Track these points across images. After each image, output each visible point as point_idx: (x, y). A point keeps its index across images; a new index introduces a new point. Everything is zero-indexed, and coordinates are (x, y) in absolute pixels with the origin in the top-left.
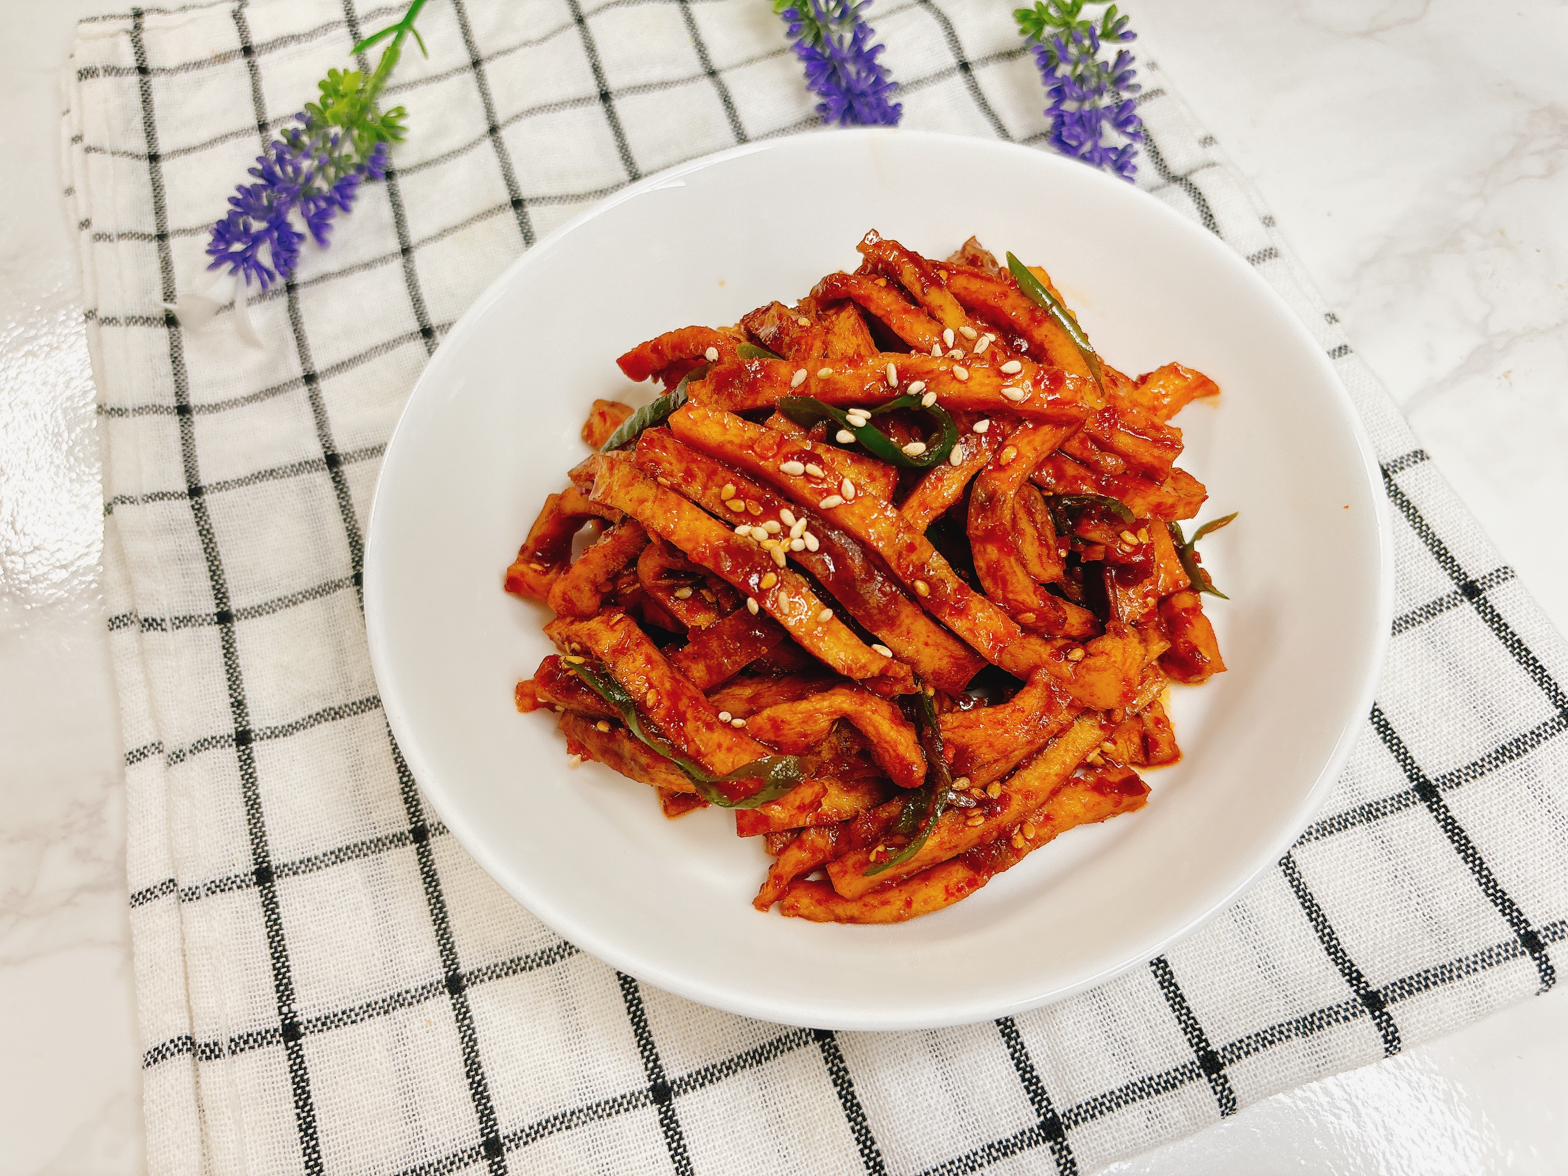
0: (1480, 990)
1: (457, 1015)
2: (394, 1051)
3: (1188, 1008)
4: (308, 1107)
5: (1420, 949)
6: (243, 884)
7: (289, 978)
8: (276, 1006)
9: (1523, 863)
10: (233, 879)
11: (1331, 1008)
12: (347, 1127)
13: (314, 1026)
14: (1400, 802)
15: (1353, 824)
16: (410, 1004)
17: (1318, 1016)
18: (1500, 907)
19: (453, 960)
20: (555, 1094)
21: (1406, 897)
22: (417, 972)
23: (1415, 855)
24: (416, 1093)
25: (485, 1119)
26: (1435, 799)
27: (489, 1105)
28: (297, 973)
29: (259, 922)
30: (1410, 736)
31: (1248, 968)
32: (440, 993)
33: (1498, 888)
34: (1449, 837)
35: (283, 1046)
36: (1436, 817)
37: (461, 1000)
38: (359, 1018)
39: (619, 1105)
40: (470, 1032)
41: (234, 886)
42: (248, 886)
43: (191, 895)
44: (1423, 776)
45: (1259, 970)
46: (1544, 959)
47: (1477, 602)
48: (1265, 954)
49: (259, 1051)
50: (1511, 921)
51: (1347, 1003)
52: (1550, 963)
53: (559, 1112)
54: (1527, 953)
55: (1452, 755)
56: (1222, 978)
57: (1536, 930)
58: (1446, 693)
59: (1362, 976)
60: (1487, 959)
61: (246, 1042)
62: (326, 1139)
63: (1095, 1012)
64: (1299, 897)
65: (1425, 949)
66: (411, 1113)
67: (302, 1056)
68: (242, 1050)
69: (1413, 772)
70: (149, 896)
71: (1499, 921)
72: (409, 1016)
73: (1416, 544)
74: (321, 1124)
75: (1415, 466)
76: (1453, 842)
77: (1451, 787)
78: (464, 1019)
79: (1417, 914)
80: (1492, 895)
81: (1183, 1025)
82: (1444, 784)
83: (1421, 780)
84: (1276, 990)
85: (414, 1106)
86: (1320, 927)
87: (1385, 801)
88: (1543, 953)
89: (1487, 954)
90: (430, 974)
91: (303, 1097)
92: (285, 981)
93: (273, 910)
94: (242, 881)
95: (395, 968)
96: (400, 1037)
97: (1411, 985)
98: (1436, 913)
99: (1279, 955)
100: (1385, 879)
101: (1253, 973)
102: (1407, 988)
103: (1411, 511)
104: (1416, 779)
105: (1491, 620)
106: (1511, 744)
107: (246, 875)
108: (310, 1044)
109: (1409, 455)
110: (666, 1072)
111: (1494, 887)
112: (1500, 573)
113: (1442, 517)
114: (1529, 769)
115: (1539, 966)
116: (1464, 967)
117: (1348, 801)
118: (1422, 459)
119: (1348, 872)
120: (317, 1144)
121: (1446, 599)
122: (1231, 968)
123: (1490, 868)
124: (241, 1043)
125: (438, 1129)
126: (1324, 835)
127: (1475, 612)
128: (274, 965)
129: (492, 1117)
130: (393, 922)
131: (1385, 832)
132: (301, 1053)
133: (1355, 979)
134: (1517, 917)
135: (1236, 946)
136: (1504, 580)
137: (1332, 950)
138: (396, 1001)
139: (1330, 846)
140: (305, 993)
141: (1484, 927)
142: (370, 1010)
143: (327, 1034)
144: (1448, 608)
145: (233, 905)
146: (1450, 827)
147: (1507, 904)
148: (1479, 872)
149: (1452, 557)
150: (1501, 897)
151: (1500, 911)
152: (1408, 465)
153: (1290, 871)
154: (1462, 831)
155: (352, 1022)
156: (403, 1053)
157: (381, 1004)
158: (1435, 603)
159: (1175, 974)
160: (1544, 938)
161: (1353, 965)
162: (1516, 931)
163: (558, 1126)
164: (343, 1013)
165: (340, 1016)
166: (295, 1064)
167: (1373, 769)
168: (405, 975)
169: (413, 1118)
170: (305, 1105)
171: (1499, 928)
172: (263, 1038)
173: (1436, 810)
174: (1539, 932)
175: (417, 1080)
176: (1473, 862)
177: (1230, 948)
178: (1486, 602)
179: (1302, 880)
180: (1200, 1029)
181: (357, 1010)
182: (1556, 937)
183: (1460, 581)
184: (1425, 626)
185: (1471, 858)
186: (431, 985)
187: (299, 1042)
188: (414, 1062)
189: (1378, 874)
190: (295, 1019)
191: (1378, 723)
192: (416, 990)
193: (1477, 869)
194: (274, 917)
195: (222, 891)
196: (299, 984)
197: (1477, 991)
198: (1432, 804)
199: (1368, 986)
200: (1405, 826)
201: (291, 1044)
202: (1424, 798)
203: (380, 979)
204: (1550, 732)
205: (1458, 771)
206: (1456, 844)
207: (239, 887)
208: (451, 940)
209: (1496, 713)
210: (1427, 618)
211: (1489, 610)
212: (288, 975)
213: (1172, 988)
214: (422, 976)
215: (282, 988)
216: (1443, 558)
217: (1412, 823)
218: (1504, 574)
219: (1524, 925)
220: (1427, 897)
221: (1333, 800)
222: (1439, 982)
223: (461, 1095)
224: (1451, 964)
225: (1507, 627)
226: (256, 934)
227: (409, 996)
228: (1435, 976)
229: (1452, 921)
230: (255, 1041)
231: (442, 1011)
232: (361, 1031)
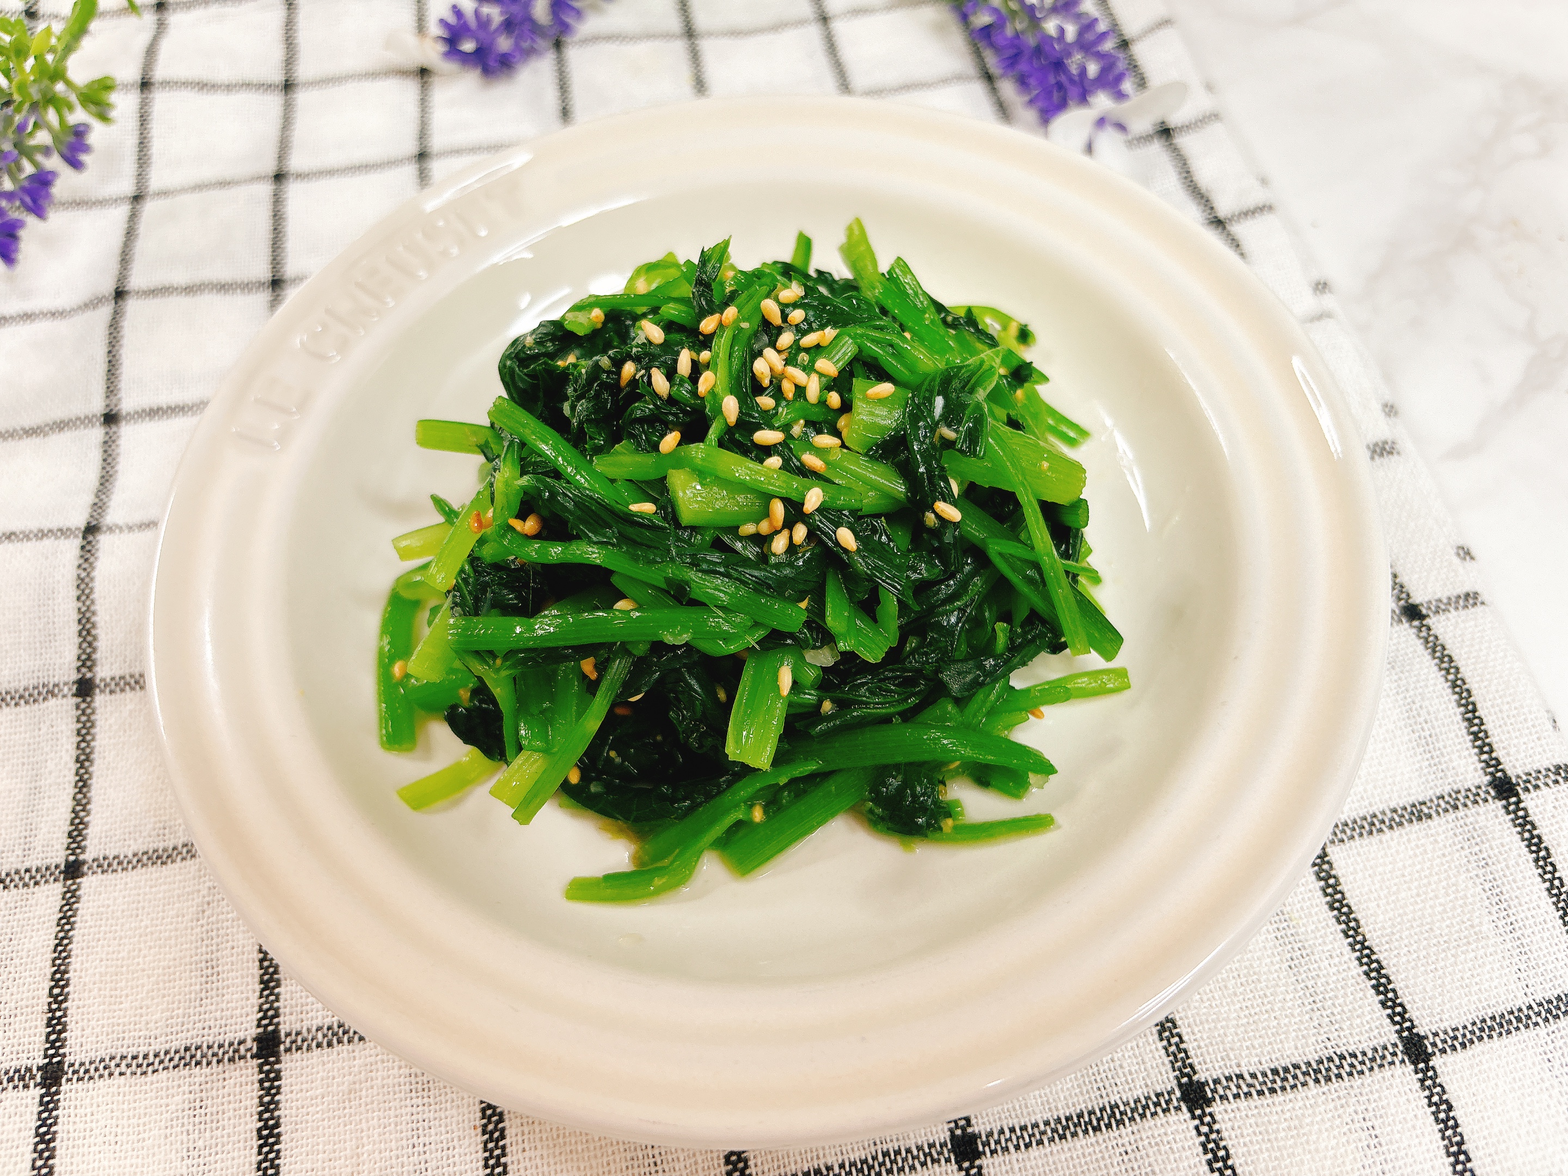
75: (1556, 788)
109: (1548, 769)
210: (1547, 1019)
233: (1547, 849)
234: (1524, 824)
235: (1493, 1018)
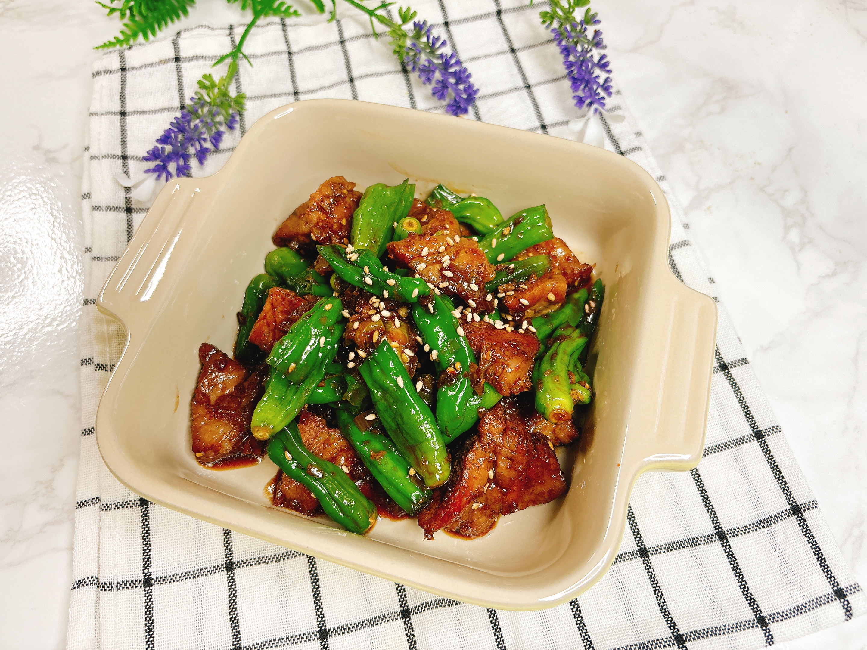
0: (734, 642)
1: (229, 583)
2: (196, 598)
3: (586, 630)
4: (151, 621)
5: (706, 617)
6: (133, 506)
7: (150, 555)
8: (142, 569)
9: (763, 581)
10: (129, 502)
11: (658, 640)
12: (169, 633)
13: (159, 581)
14: (708, 539)
15: (683, 547)
16: (206, 575)
17: (651, 643)
18: (749, 602)
19: (230, 554)
20: (272, 629)
21: (704, 589)
22: (212, 559)
23: (711, 568)
24: (204, 620)
25: (235, 637)
26: (725, 541)
27: (238, 630)
28: (154, 553)
29: (138, 525)
30: (718, 506)
31: (620, 614)
32: (223, 571)
33: (749, 591)
34: (729, 561)
35: (143, 589)
36: (724, 550)
37: (232, 575)
38: (181, 579)
39: (302, 638)
40: (234, 592)
41: (129, 506)
42: (135, 506)
43: (107, 507)
44: (721, 528)
45: (625, 616)
46: (768, 631)
47: (761, 442)
48: (629, 608)
49: (131, 590)
50: (753, 609)
51: (667, 638)
52: (771, 633)
53: (272, 638)
54: (759, 626)
55: (736, 519)
56: (606, 617)
57: (765, 616)
58: (738, 487)
59: (676, 626)
60: (739, 627)
61: (125, 585)
62: (158, 638)
63: (540, 625)
64: (651, 581)
65: (709, 617)
66: (200, 630)
67: (152, 596)
68: (123, 588)
69: (717, 526)
70: (86, 504)
71: (747, 609)
72: (205, 580)
73: (736, 406)
74: (157, 631)
75: (741, 366)
76: (731, 564)
77: (734, 536)
78: (232, 585)
79: (708, 598)
80: (746, 594)
81: (583, 638)
82: (731, 533)
83: (720, 530)
84: (632, 627)
85: (202, 627)
86: (659, 598)
87: (701, 537)
88: (768, 627)
89: (739, 624)
90: (218, 560)
91: (150, 616)
92: (148, 557)
93: (146, 520)
94: (133, 504)
95: (201, 556)
96: (200, 591)
97: (699, 634)
98: (717, 600)
99: (637, 610)
100: (695, 578)
101: (621, 617)
102: (697, 635)
103: (737, 389)
104: (718, 529)
105: (766, 452)
106: (764, 520)
107: (135, 501)
108: (156, 589)
109: (739, 360)
110: (327, 624)
111: (747, 591)
112: (774, 429)
113: (751, 394)
114: (772, 534)
115: (765, 634)
116: (727, 629)
117: (683, 535)
118: (746, 363)
119: (677, 572)
120: (153, 640)
121: (746, 437)
122: (611, 613)
123: (747, 581)
124: (123, 585)
125: (212, 640)
126: (668, 551)
127: (759, 447)
128: (143, 548)
129: (239, 636)
130: (204, 532)
131: (699, 554)
132: (151, 594)
133: (673, 626)
134: (756, 608)
135: (615, 602)
136: (775, 432)
137: (663, 611)
138: (199, 573)
139: (670, 557)
140: (157, 564)
141: (739, 611)
142: (186, 575)
143: (164, 585)
144: (747, 442)
145: (127, 516)
146: (730, 556)
147: (752, 600)
148: (741, 582)
149: (752, 416)
150: (750, 596)
151: (749, 603)
152: (739, 365)
153: (648, 567)
154: (736, 560)
155: (178, 581)
156: (201, 600)
157: (192, 573)
158: (741, 438)
159: (582, 612)
160: (768, 620)
161: (672, 620)
162: (755, 615)
163: (271, 645)
164: (174, 576)
165: (172, 577)
166: (148, 599)
167: (698, 520)
168: (206, 560)
169: (201, 633)
170: (150, 620)
171: (747, 612)
172: (134, 584)
173: (725, 546)
174: (766, 617)
175: (206, 614)
176: (739, 576)
177: (612, 603)
178: (765, 442)
179: (654, 573)
180: (591, 642)
181: (180, 575)
182: (774, 620)
183: (754, 429)
184: (734, 449)
185: (738, 574)
186: (218, 566)
187: (151, 588)
188: (205, 605)
189: (692, 575)
190: (150, 577)
191: (703, 496)
192: (210, 568)
193: (740, 580)
194: (146, 523)
195: (123, 507)
196: (154, 559)
197: (732, 642)
198: (724, 543)
199: (678, 631)
200: (709, 552)
201: (147, 589)
202: (720, 539)
203: (193, 560)
204: (784, 517)
205: (738, 528)
206: (732, 566)
207: (131, 507)
208: (231, 544)
209: (760, 502)
210: (736, 445)
211: (766, 447)
212: (149, 553)
213: (580, 619)
214: (214, 561)
215: (146, 560)
216: (748, 416)
217: (713, 551)
218: (776, 429)
219: (759, 612)
220: (714, 591)
221: (676, 534)
222: (713, 635)
223: (225, 624)
224: (721, 627)
225: (773, 458)
226: (137, 531)
227: (206, 570)
228: (712, 631)
229: (724, 605)
230: (130, 585)
231: (222, 580)
232: (181, 586)
233: (738, 387)
234: (731, 379)
235: (716, 446)
